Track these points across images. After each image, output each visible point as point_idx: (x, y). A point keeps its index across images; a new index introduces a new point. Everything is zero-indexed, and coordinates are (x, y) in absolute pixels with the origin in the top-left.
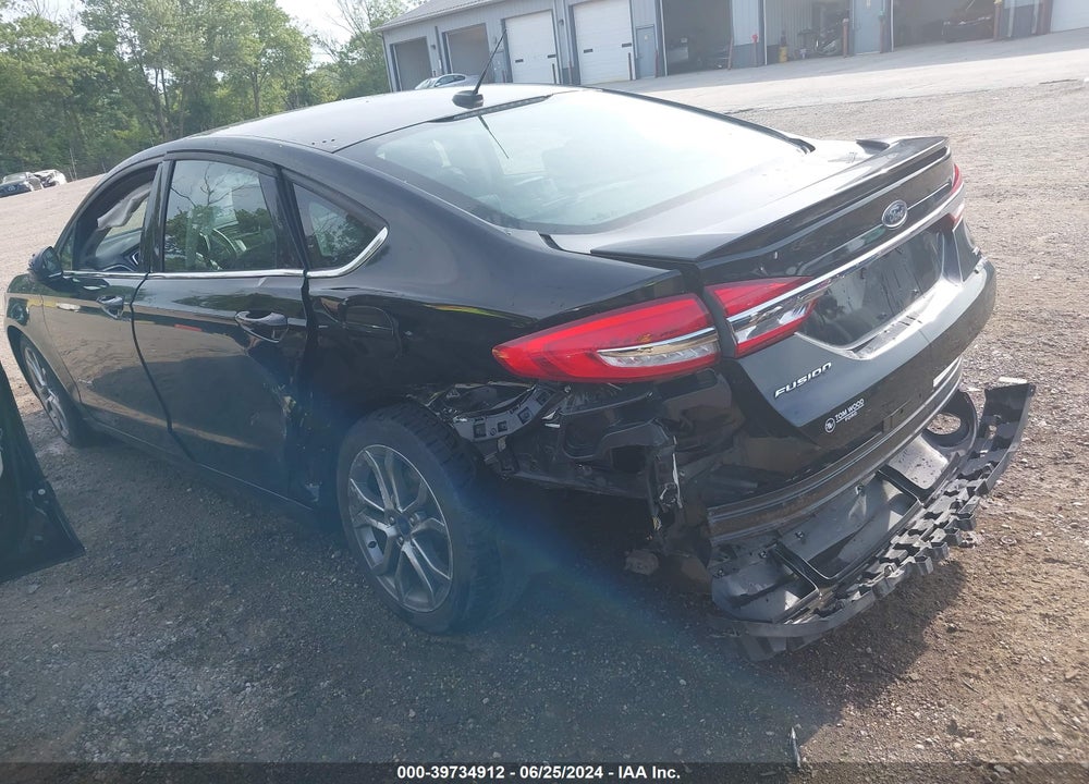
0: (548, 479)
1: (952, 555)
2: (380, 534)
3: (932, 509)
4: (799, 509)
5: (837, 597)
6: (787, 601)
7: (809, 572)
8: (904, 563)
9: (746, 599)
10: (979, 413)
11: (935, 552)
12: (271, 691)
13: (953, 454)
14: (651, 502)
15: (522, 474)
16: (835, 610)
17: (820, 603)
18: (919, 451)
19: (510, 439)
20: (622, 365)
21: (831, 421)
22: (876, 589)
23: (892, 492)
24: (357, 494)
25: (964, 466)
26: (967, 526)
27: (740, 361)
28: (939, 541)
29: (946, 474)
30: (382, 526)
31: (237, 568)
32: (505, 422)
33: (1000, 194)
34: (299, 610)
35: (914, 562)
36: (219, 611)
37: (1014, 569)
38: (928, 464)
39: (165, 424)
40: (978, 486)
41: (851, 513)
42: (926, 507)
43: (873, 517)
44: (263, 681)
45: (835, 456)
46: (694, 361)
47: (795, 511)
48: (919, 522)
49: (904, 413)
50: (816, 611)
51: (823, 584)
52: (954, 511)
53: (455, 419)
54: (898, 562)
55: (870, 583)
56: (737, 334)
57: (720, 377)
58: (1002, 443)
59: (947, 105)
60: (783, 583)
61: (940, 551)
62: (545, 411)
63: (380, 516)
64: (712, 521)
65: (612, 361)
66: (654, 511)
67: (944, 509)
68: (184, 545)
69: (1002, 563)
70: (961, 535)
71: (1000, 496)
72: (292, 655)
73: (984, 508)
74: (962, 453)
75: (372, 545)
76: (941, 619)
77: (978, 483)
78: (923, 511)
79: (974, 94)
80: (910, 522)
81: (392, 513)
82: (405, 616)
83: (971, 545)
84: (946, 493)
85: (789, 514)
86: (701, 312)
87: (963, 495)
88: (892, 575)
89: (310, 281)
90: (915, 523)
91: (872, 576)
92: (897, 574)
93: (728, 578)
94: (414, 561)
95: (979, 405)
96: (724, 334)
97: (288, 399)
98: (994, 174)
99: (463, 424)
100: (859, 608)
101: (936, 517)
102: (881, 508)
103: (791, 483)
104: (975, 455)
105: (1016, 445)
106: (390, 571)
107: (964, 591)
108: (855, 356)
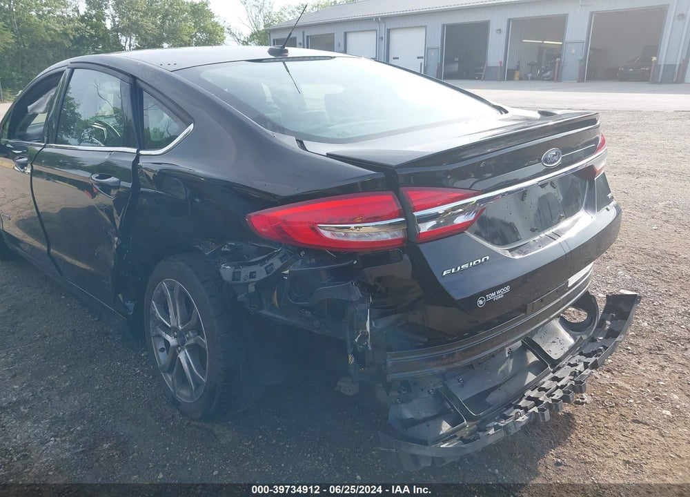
0: (280, 317)
1: (567, 408)
2: (167, 343)
3: (558, 374)
4: (456, 362)
5: (479, 430)
6: (443, 428)
7: (462, 408)
8: (530, 411)
9: (414, 422)
10: (601, 312)
11: (553, 406)
12: (67, 445)
13: (579, 337)
14: (349, 342)
15: (264, 312)
16: (474, 440)
17: (465, 433)
18: (555, 332)
19: (258, 285)
20: (334, 238)
21: (483, 299)
22: (506, 428)
23: (532, 358)
24: (155, 312)
25: (585, 346)
26: (579, 390)
27: (420, 246)
28: (557, 398)
29: (572, 350)
30: (169, 338)
31: (76, 354)
32: (255, 272)
33: (639, 173)
34: (108, 389)
35: (537, 411)
36: (52, 383)
37: (610, 425)
38: (559, 342)
39: (46, 249)
40: (591, 363)
41: (500, 370)
42: (554, 372)
43: (515, 375)
44: (63, 438)
45: (488, 326)
46: (386, 241)
47: (452, 363)
48: (547, 383)
49: (544, 302)
50: (461, 439)
51: (470, 418)
52: (572, 378)
53: (223, 266)
54: (526, 409)
55: (503, 423)
56: (420, 225)
57: (406, 256)
58: (613, 334)
59: (613, 117)
60: (443, 414)
61: (557, 406)
62: (284, 268)
63: (168, 330)
64: (389, 362)
65: (327, 234)
66: (350, 350)
67: (565, 374)
68: (47, 334)
69: (602, 419)
70: (574, 397)
71: (608, 371)
72: (90, 422)
73: (596, 378)
74: (585, 337)
75: (162, 350)
76: (552, 454)
77: (591, 360)
78: (551, 375)
79: (632, 112)
80: (541, 382)
81: (176, 329)
82: (176, 403)
83: (582, 403)
84: (569, 364)
85: (447, 364)
86: (396, 207)
87: (580, 367)
88: (520, 419)
89: (140, 157)
90: (544, 383)
91: (506, 418)
92: (523, 418)
93: (402, 406)
94: (185, 365)
95: (601, 306)
96: (410, 225)
97: (116, 239)
98: (637, 160)
99: (227, 270)
100: (491, 441)
101: (558, 380)
102: (523, 368)
103: (450, 342)
104: (593, 340)
105: (622, 336)
106: (170, 370)
107: (572, 436)
108: (508, 254)
